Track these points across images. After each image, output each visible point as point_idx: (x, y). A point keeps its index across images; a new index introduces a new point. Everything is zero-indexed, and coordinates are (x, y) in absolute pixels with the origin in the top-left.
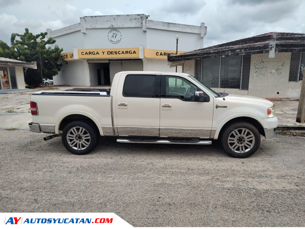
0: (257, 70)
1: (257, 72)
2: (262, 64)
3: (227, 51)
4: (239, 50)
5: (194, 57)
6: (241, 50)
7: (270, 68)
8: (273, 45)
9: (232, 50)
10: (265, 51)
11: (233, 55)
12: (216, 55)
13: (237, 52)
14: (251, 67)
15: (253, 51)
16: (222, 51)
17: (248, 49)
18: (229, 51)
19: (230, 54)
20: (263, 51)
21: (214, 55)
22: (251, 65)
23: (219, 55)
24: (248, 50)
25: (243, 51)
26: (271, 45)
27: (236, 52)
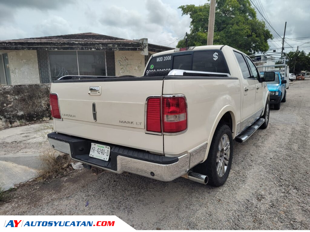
0: (122, 67)
1: (122, 68)
2: (127, 61)
3: (97, 44)
4: (112, 45)
5: (47, 46)
6: (114, 45)
7: (134, 65)
8: (146, 44)
9: (103, 44)
10: (139, 49)
11: (105, 49)
12: (82, 47)
13: (110, 46)
14: (116, 64)
15: (127, 48)
16: (90, 44)
17: (121, 44)
18: (100, 44)
19: (102, 48)
20: (137, 48)
21: (80, 47)
22: (115, 61)
23: (87, 48)
24: (122, 46)
25: (116, 46)
26: (145, 44)
27: (108, 46)
